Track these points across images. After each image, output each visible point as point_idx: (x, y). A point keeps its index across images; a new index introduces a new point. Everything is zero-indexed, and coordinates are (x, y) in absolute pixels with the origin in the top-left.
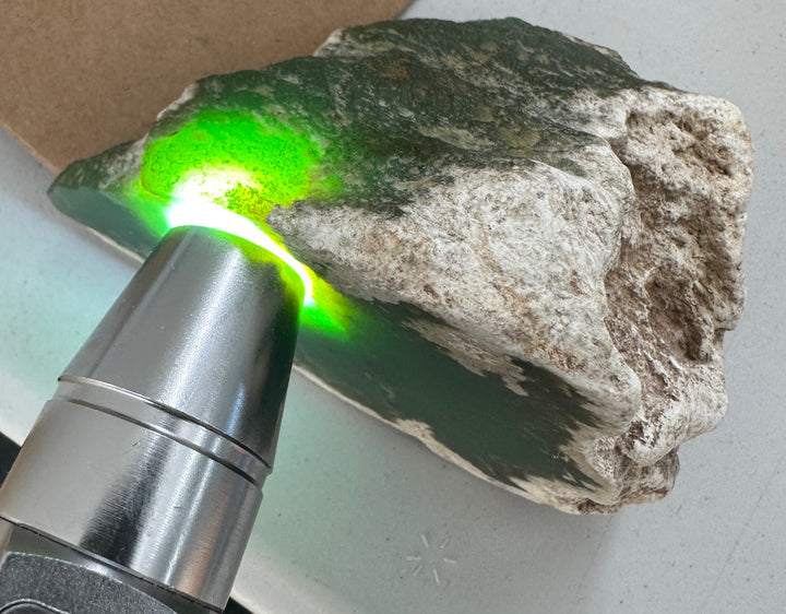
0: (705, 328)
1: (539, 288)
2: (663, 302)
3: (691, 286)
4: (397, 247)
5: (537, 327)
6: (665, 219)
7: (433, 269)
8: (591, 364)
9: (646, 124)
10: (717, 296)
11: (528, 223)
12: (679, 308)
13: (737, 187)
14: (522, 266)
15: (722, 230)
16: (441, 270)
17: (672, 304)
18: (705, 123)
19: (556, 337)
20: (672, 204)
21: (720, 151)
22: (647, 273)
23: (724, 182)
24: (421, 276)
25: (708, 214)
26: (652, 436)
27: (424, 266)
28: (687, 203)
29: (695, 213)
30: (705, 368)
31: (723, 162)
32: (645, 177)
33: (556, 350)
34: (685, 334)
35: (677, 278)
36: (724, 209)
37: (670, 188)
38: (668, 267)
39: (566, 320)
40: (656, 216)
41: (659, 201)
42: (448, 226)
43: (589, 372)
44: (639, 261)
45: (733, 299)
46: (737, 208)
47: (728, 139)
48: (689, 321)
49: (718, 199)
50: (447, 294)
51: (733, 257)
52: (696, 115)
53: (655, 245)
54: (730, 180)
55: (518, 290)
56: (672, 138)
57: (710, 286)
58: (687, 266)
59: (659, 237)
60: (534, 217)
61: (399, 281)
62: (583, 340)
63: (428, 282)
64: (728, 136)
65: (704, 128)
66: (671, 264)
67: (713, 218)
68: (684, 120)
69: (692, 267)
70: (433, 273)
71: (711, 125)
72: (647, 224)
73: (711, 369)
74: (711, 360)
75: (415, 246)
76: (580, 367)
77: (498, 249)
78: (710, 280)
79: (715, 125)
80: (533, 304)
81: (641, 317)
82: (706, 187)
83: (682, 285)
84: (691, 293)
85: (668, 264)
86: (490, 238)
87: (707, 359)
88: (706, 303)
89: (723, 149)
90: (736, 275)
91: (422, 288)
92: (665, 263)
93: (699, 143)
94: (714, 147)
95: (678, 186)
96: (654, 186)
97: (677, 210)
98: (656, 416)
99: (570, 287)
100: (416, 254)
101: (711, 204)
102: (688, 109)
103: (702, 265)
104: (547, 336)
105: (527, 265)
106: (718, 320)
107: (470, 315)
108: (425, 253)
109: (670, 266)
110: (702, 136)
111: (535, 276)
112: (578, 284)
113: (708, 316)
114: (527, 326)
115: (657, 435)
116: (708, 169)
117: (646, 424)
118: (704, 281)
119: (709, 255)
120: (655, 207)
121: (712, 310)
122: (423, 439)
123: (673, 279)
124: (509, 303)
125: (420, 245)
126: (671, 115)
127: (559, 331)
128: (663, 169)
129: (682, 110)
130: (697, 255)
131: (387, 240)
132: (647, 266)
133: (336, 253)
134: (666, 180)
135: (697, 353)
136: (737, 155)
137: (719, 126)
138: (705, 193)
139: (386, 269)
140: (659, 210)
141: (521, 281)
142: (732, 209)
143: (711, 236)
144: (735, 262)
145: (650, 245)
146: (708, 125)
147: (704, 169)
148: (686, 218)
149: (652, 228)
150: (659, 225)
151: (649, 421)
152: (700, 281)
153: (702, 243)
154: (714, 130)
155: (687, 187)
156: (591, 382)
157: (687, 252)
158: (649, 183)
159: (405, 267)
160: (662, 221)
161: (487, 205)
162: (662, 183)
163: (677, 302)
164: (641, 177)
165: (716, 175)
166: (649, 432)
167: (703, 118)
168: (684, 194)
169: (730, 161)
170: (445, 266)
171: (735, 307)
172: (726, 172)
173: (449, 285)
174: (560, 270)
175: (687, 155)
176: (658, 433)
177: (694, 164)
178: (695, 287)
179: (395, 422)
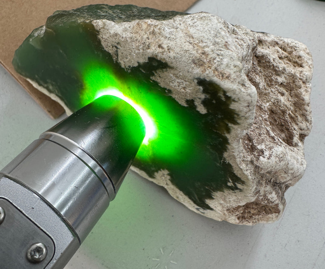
0: (295, 132)
1: (209, 43)
2: (275, 121)
3: (288, 113)
4: (147, 28)
5: (208, 58)
6: (275, 82)
7: (163, 36)
8: (232, 76)
9: (266, 45)
10: (300, 118)
11: (206, 22)
12: (283, 123)
13: (306, 71)
14: (202, 35)
15: (300, 88)
16: (166, 37)
17: (280, 121)
18: (291, 47)
19: (217, 64)
20: (278, 77)
21: (298, 58)
22: (268, 104)
23: (300, 69)
24: (157, 40)
25: (294, 82)
26: (268, 155)
27: (158, 35)
28: (285, 77)
29: (288, 82)
30: (295, 149)
31: (300, 62)
32: (266, 61)
33: (216, 69)
34: (286, 135)
35: (281, 109)
36: (301, 79)
37: (277, 69)
38: (277, 103)
39: (221, 57)
40: (271, 81)
41: (272, 74)
42: (171, 25)
43: (232, 80)
44: (264, 99)
45: (307, 120)
46: (306, 79)
47: (302, 53)
48: (288, 129)
49: (298, 75)
50: (168, 47)
51: (306, 100)
52: (288, 45)
53: (271, 93)
54: (303, 69)
55: (200, 44)
56: (278, 52)
57: (296, 114)
58: (286, 103)
59: (273, 90)
60: (209, 20)
61: (148, 44)
62: (229, 65)
63: (160, 43)
64: (301, 52)
65: (291, 50)
66: (278, 101)
67: (296, 83)
68: (283, 47)
69: (288, 104)
70: (163, 38)
71: (294, 48)
72: (268, 84)
73: (298, 150)
74: (298, 145)
75: (155, 26)
76: (227, 77)
77: (192, 31)
78: (296, 111)
79: (296, 48)
80: (206, 49)
81: (265, 117)
82: (293, 70)
83: (284, 112)
84: (288, 116)
85: (277, 101)
86: (189, 27)
87: (296, 145)
88: (295, 121)
89: (299, 57)
90: (308, 108)
91: (157, 46)
92: (276, 101)
93: (289, 56)
94: (296, 56)
95: (281, 69)
96: (270, 66)
97: (280, 79)
98: (270, 148)
99: (224, 47)
100: (155, 29)
101: (295, 77)
102: (284, 42)
103: (292, 104)
104: (212, 63)
105: (204, 35)
106: (301, 129)
107: (178, 53)
108: (159, 29)
109: (278, 102)
110: (290, 53)
111: (208, 39)
112: (228, 46)
113: (296, 127)
114: (203, 58)
115: (270, 156)
116: (294, 65)
117: (265, 150)
118: (294, 112)
119: (295, 99)
120: (270, 76)
121: (297, 124)
122: (166, 187)
123: (279, 108)
124: (196, 48)
125: (157, 26)
126: (277, 43)
127: (218, 61)
128: (274, 61)
129: (282, 42)
130: (290, 99)
131: (143, 25)
132: (268, 101)
133: (121, 35)
134: (275, 64)
135: (292, 143)
136: (306, 60)
137: (298, 49)
138: (292, 72)
139: (142, 38)
140: (273, 78)
141: (202, 41)
142: (304, 79)
143: (296, 91)
144: (307, 102)
145: (269, 93)
146: (293, 48)
147: (292, 65)
148: (285, 84)
149: (270, 87)
150: (273, 85)
151: (267, 149)
152: (292, 112)
153: (292, 95)
154: (295, 50)
155: (284, 69)
156: (233, 85)
157: (286, 98)
158: (268, 64)
159: (150, 37)
160: (274, 83)
161: (189, 19)
162: (273, 65)
163: (282, 120)
164: (264, 61)
165: (297, 67)
166: (267, 153)
167: (291, 46)
168: (283, 73)
169: (303, 62)
170: (168, 36)
171: (308, 124)
172: (301, 66)
173: (169, 43)
174: (220, 40)
175: (284, 60)
176: (271, 155)
177: (288, 63)
178: (289, 114)
179: (154, 178)
